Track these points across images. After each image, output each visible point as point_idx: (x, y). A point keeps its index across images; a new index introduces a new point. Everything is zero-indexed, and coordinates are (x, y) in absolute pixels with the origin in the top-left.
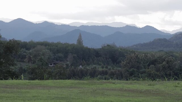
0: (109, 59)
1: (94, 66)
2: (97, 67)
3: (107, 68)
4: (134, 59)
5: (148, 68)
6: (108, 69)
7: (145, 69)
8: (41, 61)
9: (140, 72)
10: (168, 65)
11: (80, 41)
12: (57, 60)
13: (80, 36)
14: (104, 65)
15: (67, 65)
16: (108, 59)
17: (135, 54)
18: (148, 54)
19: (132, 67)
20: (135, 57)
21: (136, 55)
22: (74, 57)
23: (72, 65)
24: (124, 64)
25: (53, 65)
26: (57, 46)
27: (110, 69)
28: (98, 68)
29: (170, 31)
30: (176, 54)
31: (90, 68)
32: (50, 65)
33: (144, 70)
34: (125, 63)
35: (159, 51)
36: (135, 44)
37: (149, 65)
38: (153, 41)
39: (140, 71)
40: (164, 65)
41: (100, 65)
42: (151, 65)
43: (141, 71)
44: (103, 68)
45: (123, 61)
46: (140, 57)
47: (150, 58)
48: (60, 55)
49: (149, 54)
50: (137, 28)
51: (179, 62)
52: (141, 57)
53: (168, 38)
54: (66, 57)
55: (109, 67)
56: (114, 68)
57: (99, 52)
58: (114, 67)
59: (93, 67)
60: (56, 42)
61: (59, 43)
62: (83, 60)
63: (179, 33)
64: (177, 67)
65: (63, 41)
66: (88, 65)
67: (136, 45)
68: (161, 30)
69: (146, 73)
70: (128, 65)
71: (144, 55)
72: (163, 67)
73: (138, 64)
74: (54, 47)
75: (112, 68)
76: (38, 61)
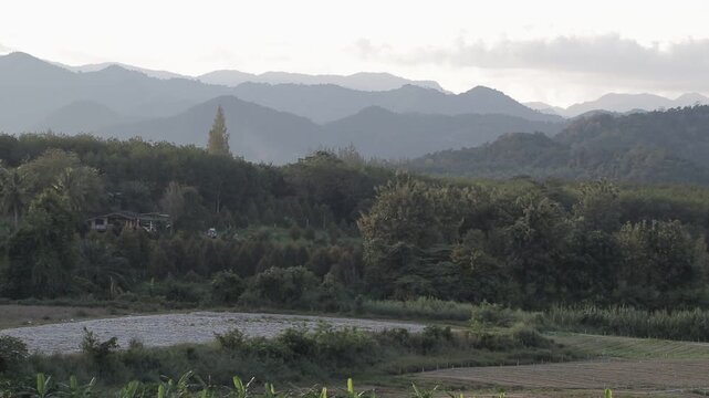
0: (324, 205)
1: (264, 229)
2: (275, 234)
3: (313, 238)
4: (409, 204)
5: (461, 242)
6: (316, 243)
7: (451, 243)
8: (48, 209)
9: (428, 256)
10: (533, 230)
11: (218, 137)
12: (124, 206)
13: (220, 119)
14: (302, 225)
15: (160, 225)
16: (316, 205)
17: (412, 187)
18: (461, 187)
19: (400, 238)
20: (410, 199)
21: (415, 191)
22: (187, 195)
23: (177, 225)
24: (368, 223)
25: (106, 223)
26: (126, 154)
27: (322, 242)
28: (278, 238)
29: (561, 109)
30: (573, 190)
31: (246, 236)
32: (97, 223)
33: (444, 247)
34: (373, 222)
35: (516, 178)
36: (432, 153)
37: (463, 230)
38: (496, 143)
39: (426, 251)
40: (518, 230)
41: (287, 226)
42: (471, 230)
43: (433, 250)
44: (295, 236)
45: (367, 213)
46: (432, 199)
47: (471, 201)
48: (138, 186)
49: (466, 189)
50: (443, 94)
51: (581, 218)
52: (435, 198)
53: (550, 133)
54: (158, 194)
55: (319, 235)
56: (339, 240)
57: (286, 179)
58: (339, 236)
59: (256, 234)
60: (126, 139)
61: (135, 143)
62: (224, 207)
63: (591, 115)
64: (570, 238)
65: (153, 137)
66: (242, 225)
67: (433, 157)
68: (532, 103)
69: (451, 261)
70: (386, 227)
71: (445, 190)
72: (516, 239)
73: (423, 225)
74: (115, 156)
75: (329, 239)
76: (38, 206)
